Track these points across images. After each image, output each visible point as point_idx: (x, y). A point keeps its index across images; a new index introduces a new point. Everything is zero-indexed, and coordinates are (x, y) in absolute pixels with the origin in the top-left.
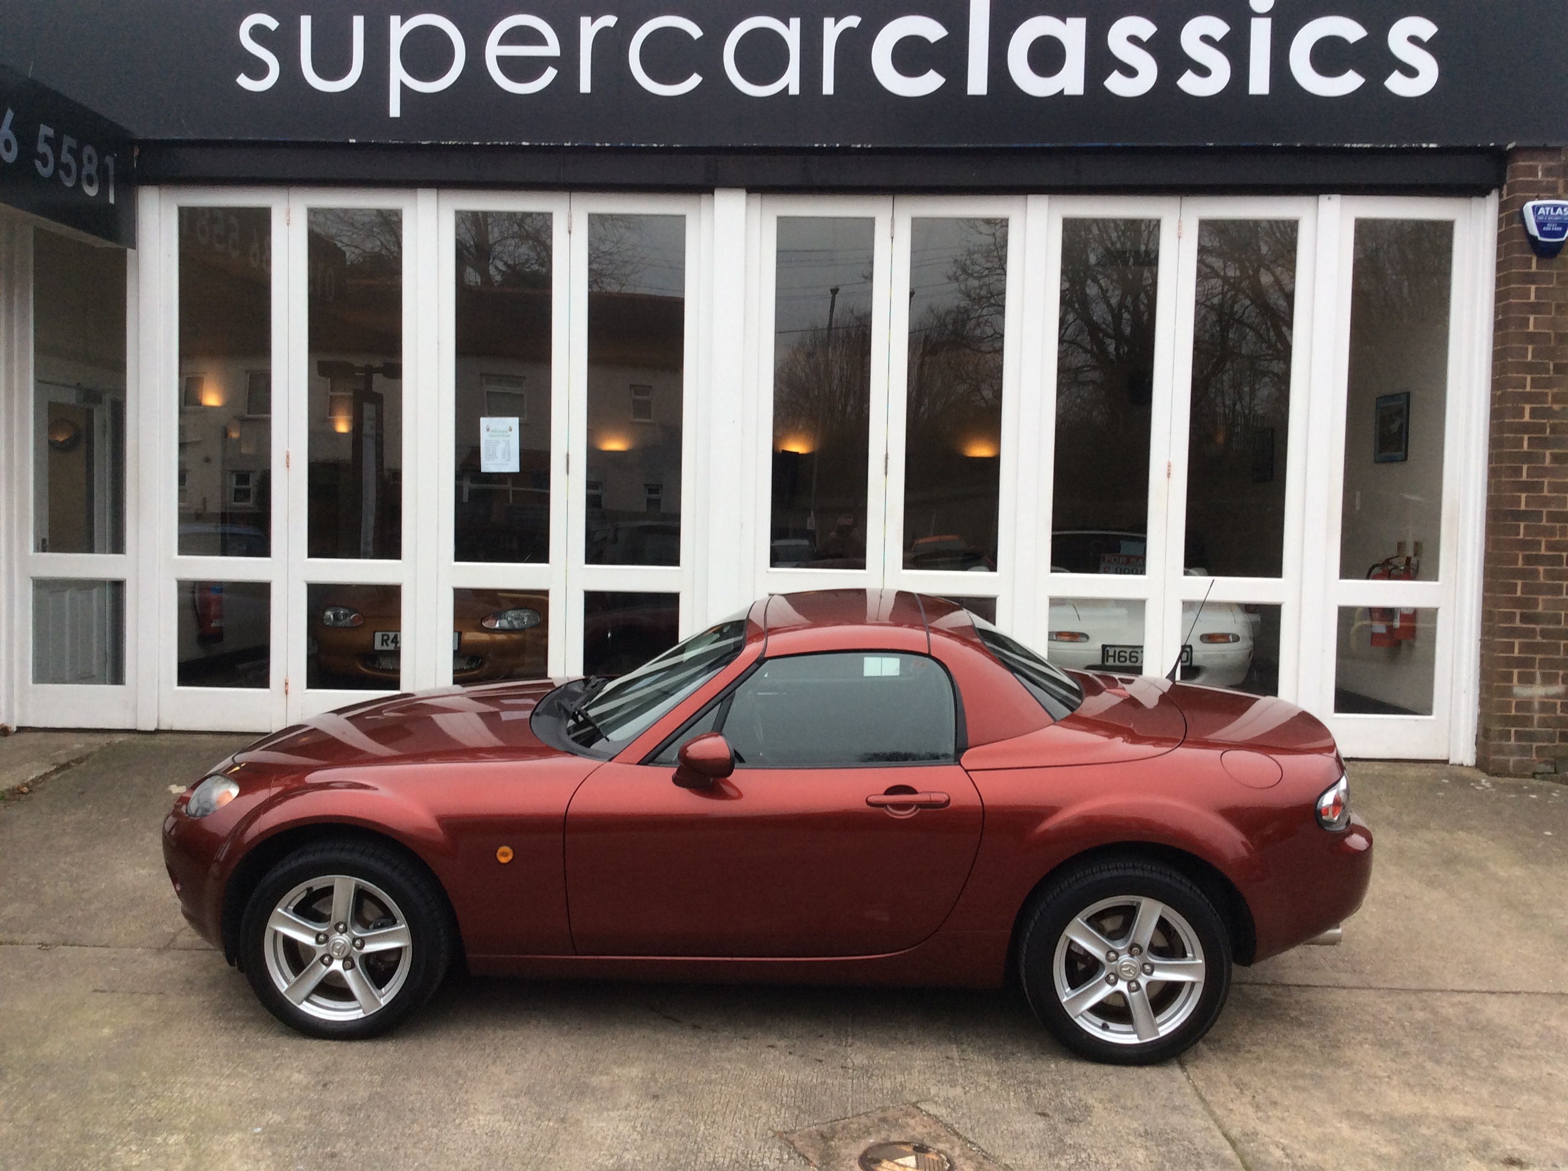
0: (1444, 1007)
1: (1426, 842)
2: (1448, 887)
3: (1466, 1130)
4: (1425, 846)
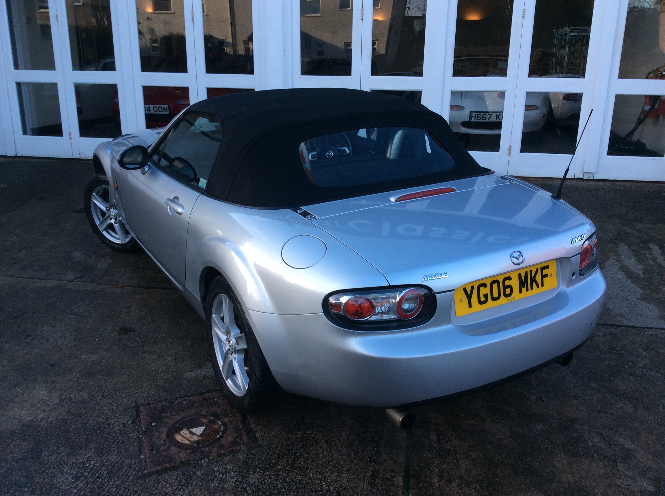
0: (598, 336)
1: (636, 230)
3: (568, 428)
4: (635, 232)
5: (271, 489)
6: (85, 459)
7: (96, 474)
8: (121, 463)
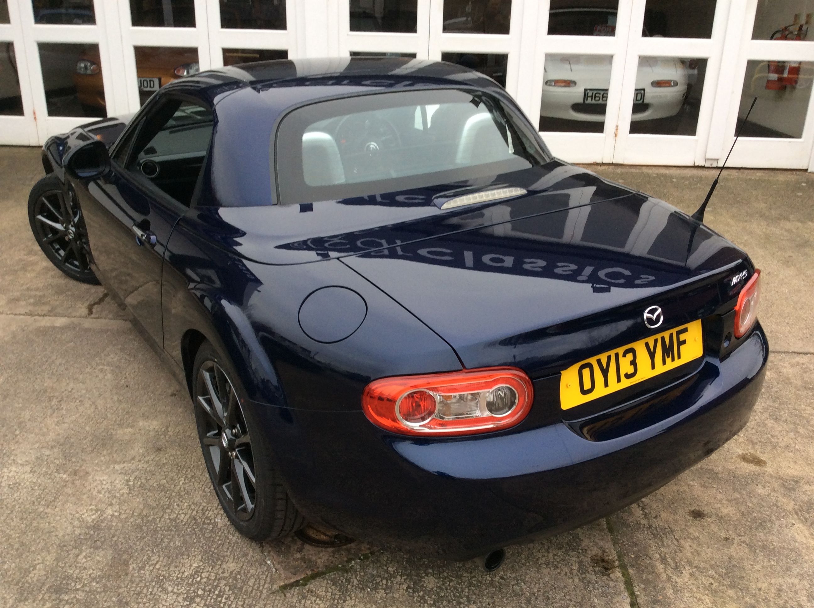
0: (785, 367)
1: (786, 231)
2: (798, 266)
3: (794, 489)
5: (458, 597)
6: (191, 570)
7: (214, 592)
8: (244, 572)
